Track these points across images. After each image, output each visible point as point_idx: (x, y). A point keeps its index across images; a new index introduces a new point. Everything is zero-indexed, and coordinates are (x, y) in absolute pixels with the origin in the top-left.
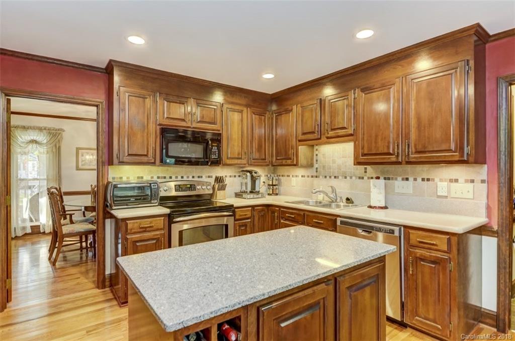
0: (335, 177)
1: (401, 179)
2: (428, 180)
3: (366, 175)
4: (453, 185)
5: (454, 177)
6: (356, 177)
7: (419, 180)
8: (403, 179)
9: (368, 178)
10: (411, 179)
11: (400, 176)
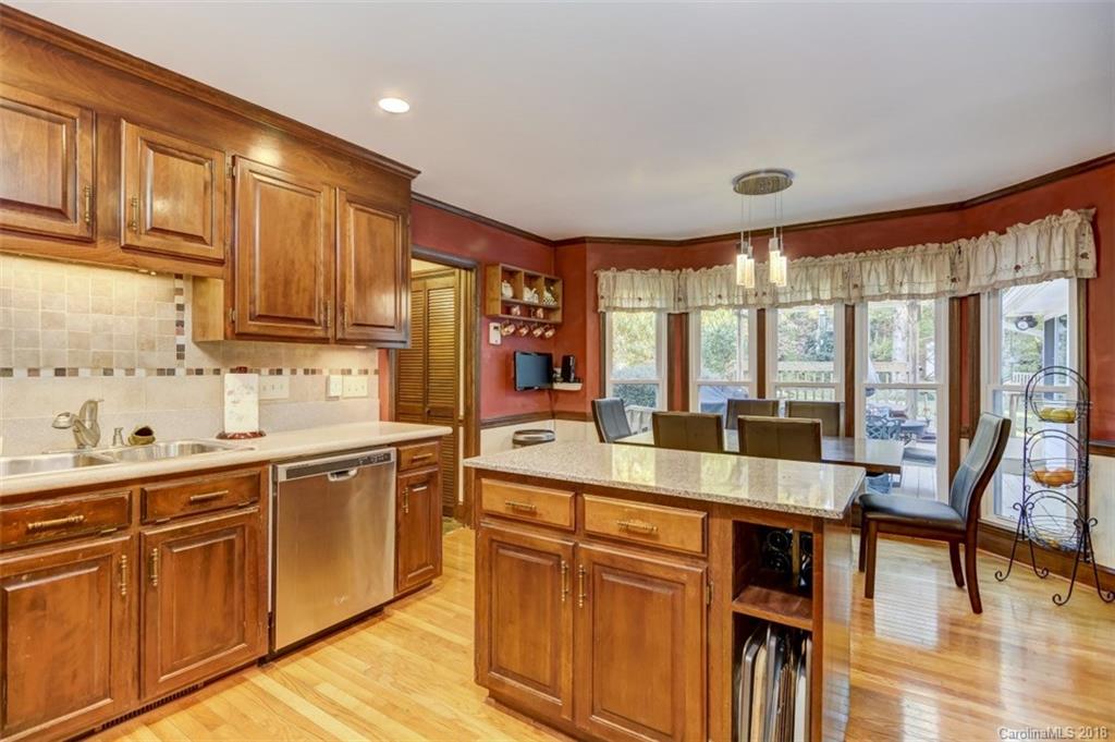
0: (60, 372)
1: (267, 372)
2: (314, 372)
3: (181, 366)
4: (347, 378)
5: (346, 367)
6: (149, 371)
7: (300, 372)
8: (271, 373)
9: (189, 372)
10: (286, 371)
11: (265, 366)
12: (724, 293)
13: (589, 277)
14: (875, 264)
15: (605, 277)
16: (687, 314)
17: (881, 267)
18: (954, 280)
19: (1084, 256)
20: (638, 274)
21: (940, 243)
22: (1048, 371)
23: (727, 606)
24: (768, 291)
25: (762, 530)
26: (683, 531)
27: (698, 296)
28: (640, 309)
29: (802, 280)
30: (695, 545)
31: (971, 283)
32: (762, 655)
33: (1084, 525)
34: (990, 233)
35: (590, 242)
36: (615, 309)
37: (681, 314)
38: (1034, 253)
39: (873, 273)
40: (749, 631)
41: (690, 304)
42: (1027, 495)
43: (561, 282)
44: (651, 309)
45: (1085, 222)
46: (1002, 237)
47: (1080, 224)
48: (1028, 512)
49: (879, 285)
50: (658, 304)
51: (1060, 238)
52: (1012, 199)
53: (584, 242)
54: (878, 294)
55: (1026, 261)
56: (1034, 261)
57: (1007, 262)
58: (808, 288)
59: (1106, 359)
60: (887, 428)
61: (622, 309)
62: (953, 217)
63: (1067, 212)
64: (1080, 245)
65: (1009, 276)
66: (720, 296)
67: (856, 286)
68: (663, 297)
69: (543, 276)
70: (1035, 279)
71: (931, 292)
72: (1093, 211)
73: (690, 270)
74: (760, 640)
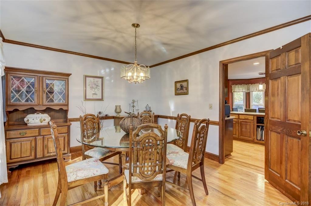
13: (230, 86)
15: (233, 86)
16: (250, 92)
20: (240, 86)
23: (256, 124)
25: (260, 117)
26: (251, 118)
27: (252, 89)
28: (240, 92)
30: (252, 119)
32: (259, 129)
36: (235, 92)
37: (248, 93)
40: (258, 127)
41: (250, 90)
44: (242, 92)
50: (244, 91)
61: (236, 92)
66: (257, 89)
68: (245, 89)
73: (250, 84)
74: (259, 128)
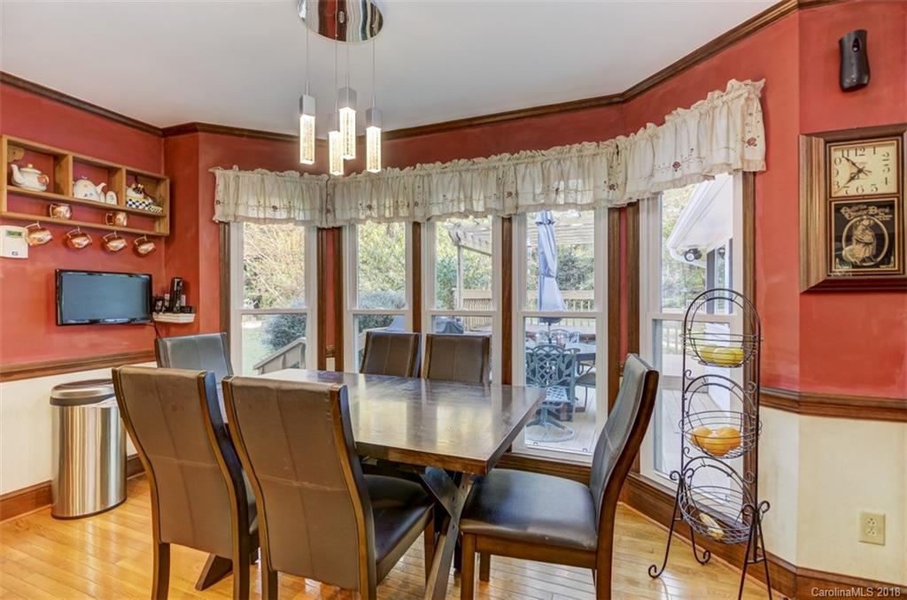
12: (374, 203)
13: (204, 175)
14: (530, 166)
15: (225, 178)
16: (339, 228)
17: (536, 171)
18: (612, 187)
19: (751, 142)
21: (598, 142)
22: (709, 295)
24: (420, 201)
27: (347, 206)
28: (274, 221)
29: (454, 188)
31: (629, 188)
33: (753, 512)
34: (648, 125)
35: (204, 131)
36: (238, 217)
37: (333, 228)
38: (694, 144)
39: (528, 177)
41: (341, 217)
42: (686, 460)
43: (168, 181)
44: (290, 220)
45: (753, 96)
46: (661, 127)
47: (748, 99)
48: (687, 481)
49: (534, 193)
50: (301, 216)
51: (724, 122)
52: (673, 83)
53: (196, 130)
54: (533, 203)
55: (686, 155)
56: (695, 154)
57: (665, 159)
58: (462, 196)
59: (776, 279)
60: (564, 356)
62: (612, 113)
63: (733, 83)
64: (747, 129)
65: (668, 175)
67: (510, 194)
68: (308, 207)
69: (124, 169)
70: (695, 178)
71: (589, 201)
72: (761, 83)
